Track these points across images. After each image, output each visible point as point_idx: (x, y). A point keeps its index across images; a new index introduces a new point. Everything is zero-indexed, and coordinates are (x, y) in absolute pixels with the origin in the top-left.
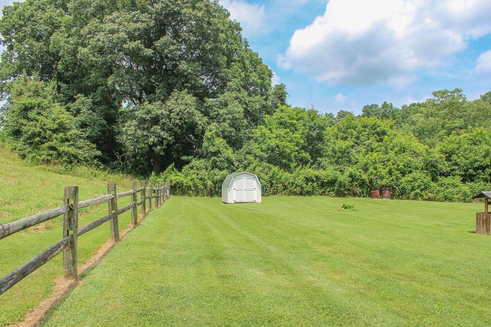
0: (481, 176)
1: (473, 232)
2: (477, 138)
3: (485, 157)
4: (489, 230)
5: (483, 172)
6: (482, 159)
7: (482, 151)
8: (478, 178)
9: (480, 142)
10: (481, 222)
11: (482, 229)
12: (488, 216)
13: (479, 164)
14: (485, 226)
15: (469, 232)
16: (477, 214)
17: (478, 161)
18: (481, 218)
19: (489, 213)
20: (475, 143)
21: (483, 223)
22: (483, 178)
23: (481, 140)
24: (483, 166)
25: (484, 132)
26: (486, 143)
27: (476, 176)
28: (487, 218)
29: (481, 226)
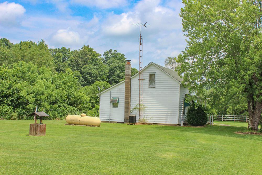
0: (5, 102)
1: (27, 135)
2: (4, 75)
3: (9, 89)
4: (37, 133)
5: (7, 99)
6: (7, 90)
7: (7, 85)
8: (4, 103)
9: (6, 78)
10: (33, 129)
11: (33, 133)
12: (37, 125)
13: (5, 94)
14: (35, 131)
15: (25, 135)
16: (30, 124)
17: (4, 91)
18: (33, 127)
19: (37, 124)
20: (2, 78)
21: (34, 129)
22: (6, 103)
23: (7, 76)
24: (7, 95)
25: (9, 71)
26: (10, 79)
27: (2, 101)
28: (36, 127)
29: (32, 131)
